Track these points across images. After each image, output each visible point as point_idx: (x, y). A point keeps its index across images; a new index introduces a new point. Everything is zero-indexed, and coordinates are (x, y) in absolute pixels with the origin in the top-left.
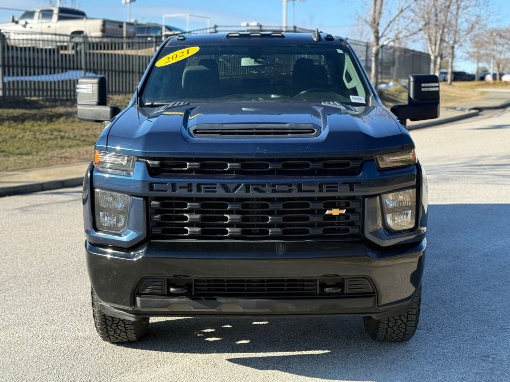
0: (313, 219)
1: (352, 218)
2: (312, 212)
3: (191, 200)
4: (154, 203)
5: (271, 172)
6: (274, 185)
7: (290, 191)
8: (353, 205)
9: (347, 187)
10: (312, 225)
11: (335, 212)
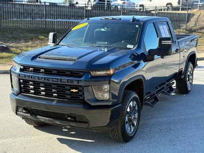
0: (67, 92)
1: (80, 93)
2: (67, 90)
3: (31, 81)
4: (21, 81)
5: (54, 74)
6: (53, 79)
7: (58, 81)
8: (80, 88)
9: (77, 82)
10: (67, 94)
11: (74, 91)
